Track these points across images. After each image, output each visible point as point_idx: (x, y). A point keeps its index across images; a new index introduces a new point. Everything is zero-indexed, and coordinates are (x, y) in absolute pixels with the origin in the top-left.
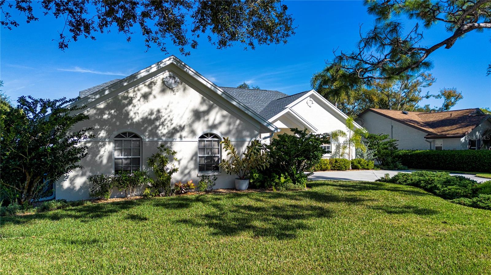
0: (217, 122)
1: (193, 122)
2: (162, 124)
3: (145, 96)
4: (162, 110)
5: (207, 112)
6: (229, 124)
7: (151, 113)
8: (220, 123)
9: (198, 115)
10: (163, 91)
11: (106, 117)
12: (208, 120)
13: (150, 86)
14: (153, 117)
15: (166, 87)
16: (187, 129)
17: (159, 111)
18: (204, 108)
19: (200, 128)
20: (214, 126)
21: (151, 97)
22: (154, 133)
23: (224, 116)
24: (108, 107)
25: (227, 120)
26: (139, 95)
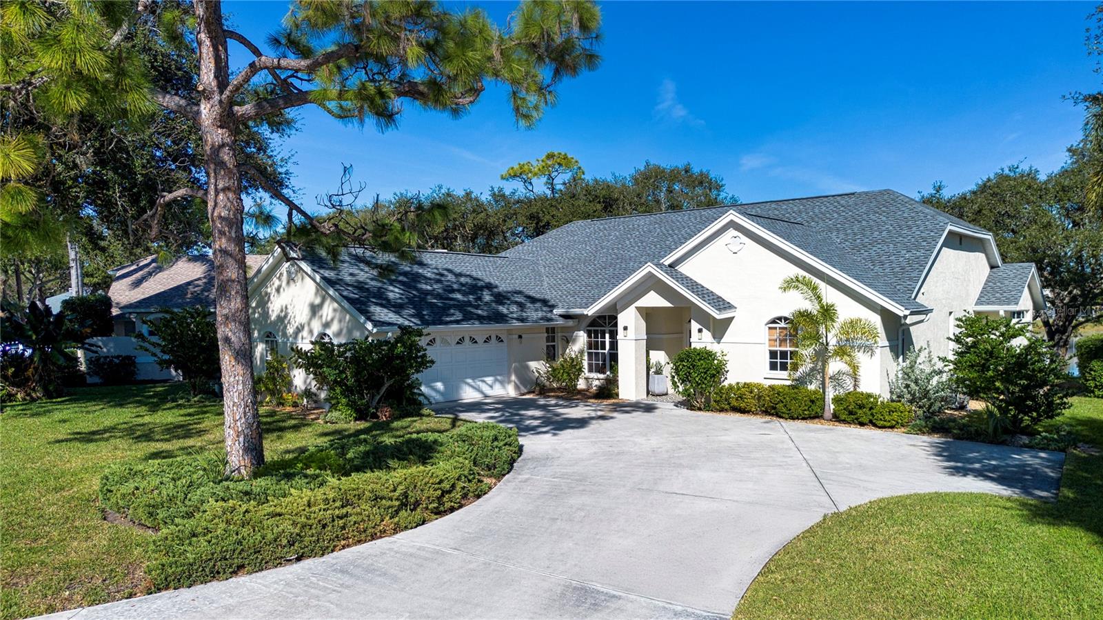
0: (329, 318)
1: (311, 319)
2: (289, 322)
3: (278, 290)
4: (288, 307)
5: (321, 306)
6: (340, 321)
7: (282, 311)
8: (332, 320)
9: (315, 310)
10: (288, 283)
11: (256, 315)
12: (321, 316)
13: (279, 279)
14: (283, 314)
15: (291, 280)
16: (306, 328)
17: (286, 308)
18: (318, 301)
19: (317, 327)
20: (327, 325)
21: (282, 290)
22: (285, 335)
23: (335, 310)
24: (257, 306)
25: (338, 315)
26: (274, 290)
